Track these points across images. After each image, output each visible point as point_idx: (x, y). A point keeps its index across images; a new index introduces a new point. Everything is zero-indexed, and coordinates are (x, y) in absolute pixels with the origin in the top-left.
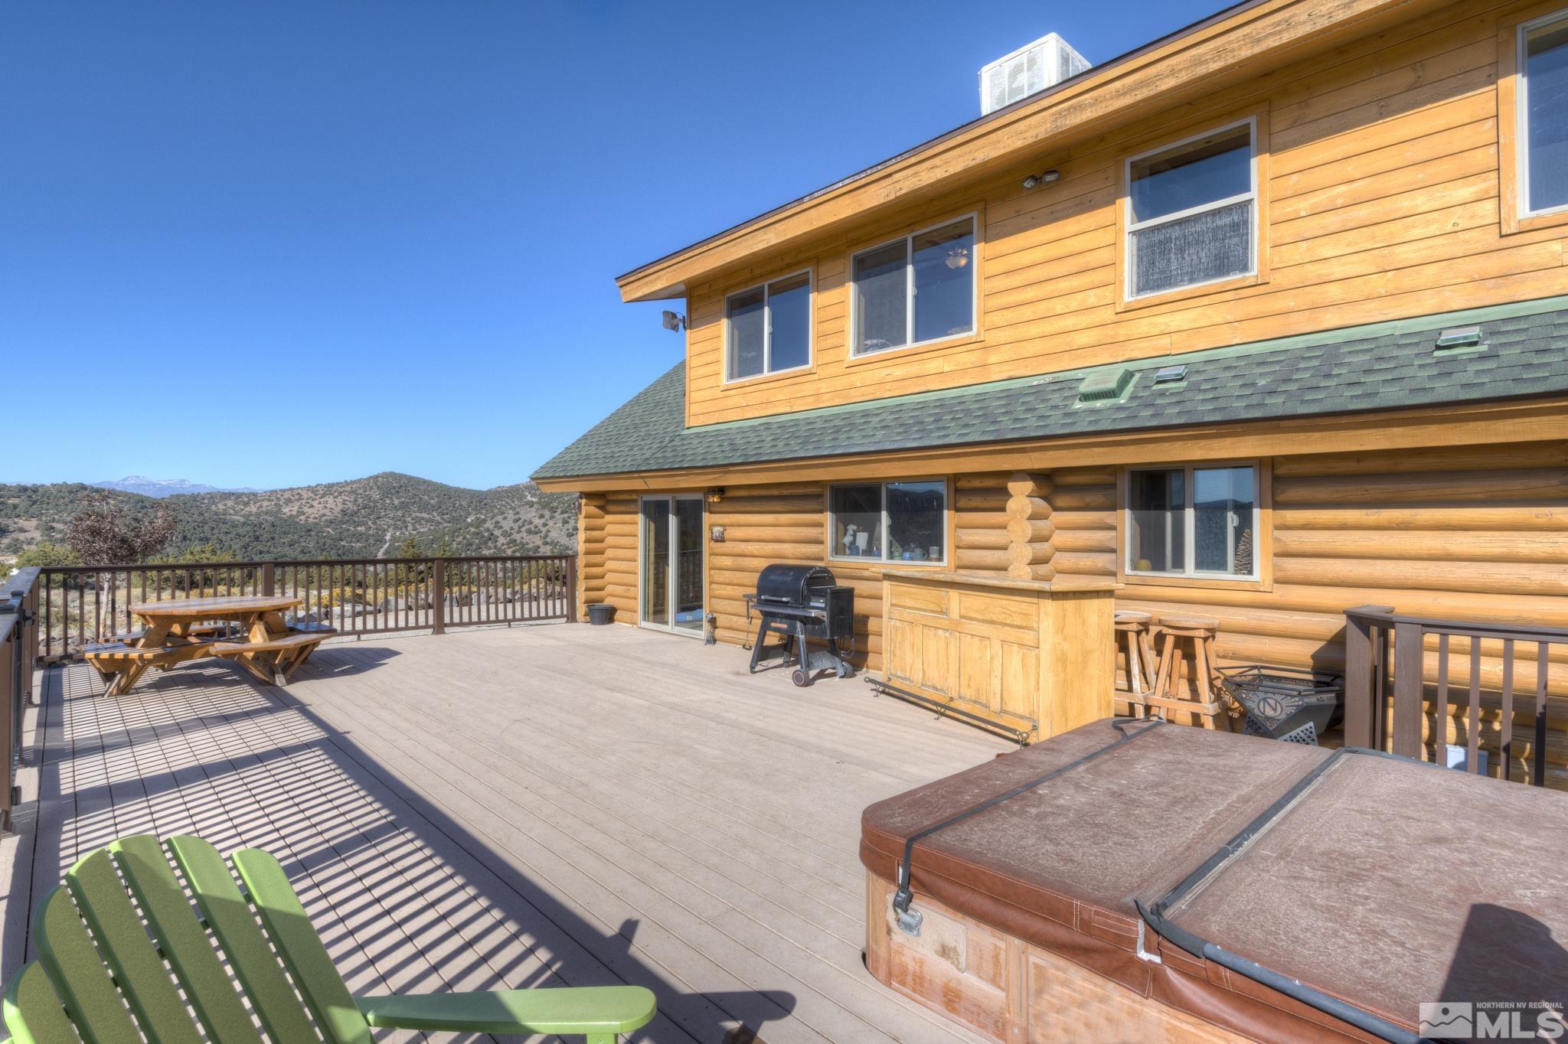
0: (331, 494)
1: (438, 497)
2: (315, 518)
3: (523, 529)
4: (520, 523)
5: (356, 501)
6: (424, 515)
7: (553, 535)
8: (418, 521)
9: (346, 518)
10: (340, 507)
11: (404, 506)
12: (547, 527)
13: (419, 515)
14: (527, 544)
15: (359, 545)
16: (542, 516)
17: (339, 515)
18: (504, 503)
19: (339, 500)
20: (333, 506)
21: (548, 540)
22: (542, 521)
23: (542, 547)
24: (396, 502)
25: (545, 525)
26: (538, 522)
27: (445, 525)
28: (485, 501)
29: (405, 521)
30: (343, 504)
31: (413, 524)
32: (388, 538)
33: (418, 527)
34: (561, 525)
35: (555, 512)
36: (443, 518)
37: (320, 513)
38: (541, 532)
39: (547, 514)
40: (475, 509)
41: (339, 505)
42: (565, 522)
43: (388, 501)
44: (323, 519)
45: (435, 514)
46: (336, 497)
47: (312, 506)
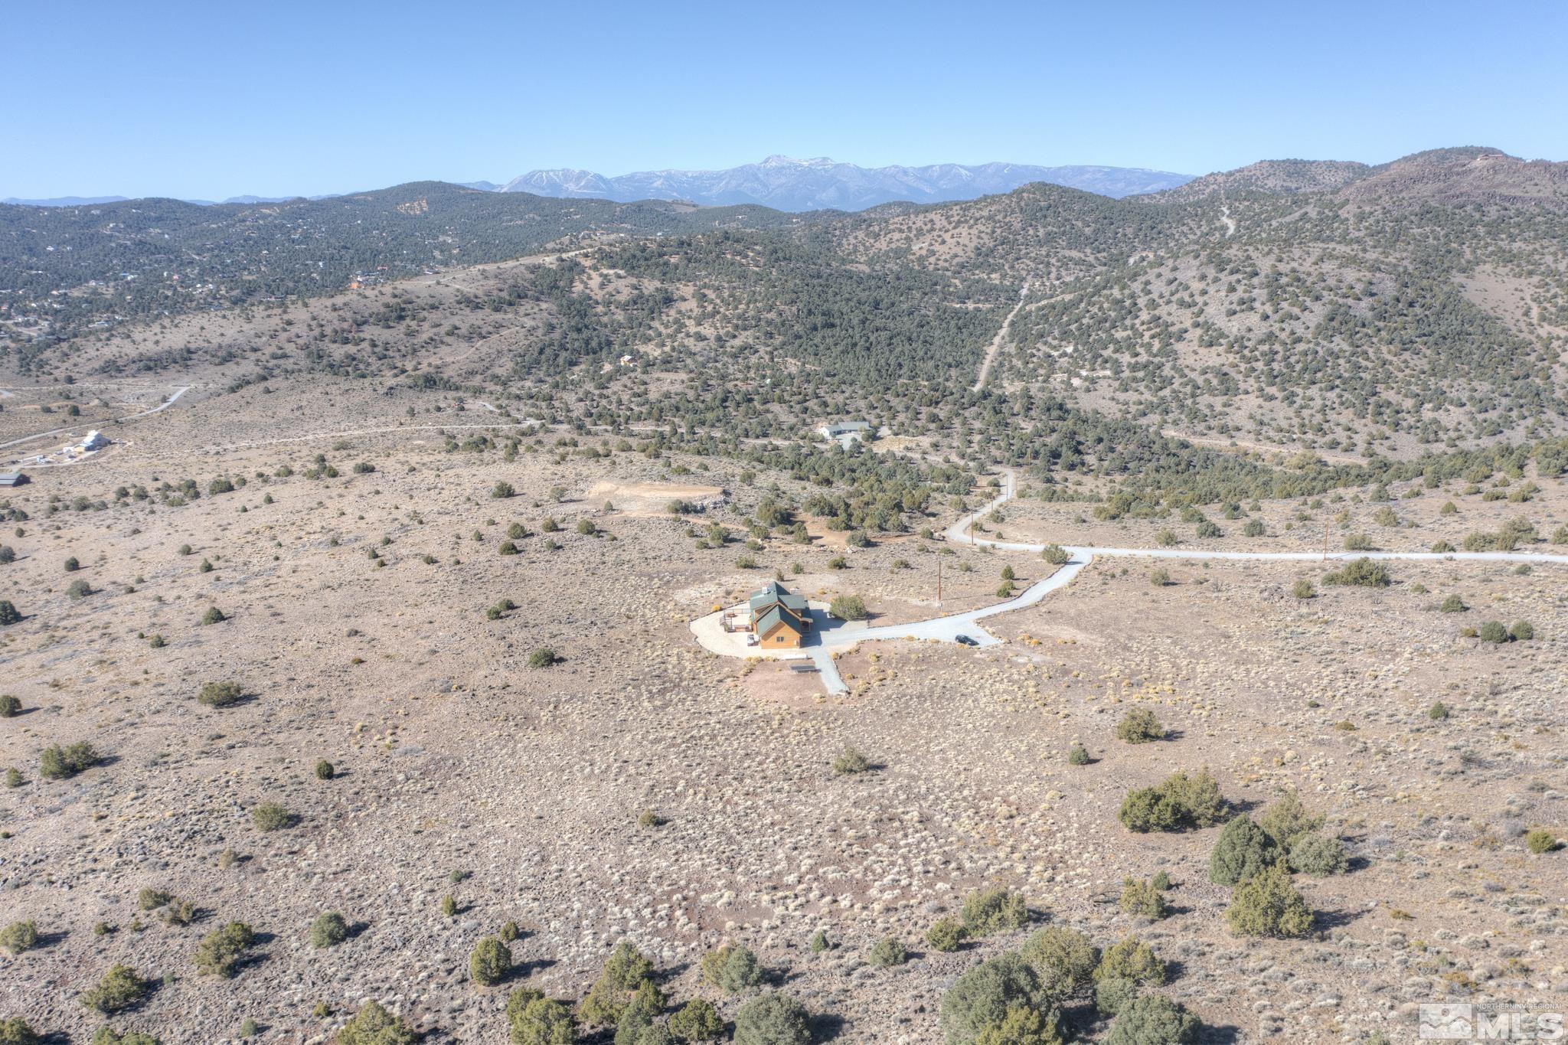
0: (966, 222)
1: (1096, 221)
2: (946, 261)
3: (1174, 298)
4: (1173, 287)
5: (994, 232)
6: (1075, 254)
7: (1210, 310)
8: (1065, 263)
9: (981, 259)
10: (975, 242)
11: (1050, 238)
12: (1206, 297)
13: (1067, 253)
14: (1173, 324)
15: (988, 306)
16: (1203, 277)
17: (972, 255)
18: (1185, 229)
19: (974, 231)
20: (967, 242)
21: (1201, 319)
22: (1202, 285)
23: (1191, 330)
24: (1041, 232)
25: (1204, 293)
26: (1196, 286)
27: (1100, 269)
28: (1160, 227)
29: (1048, 263)
30: (979, 237)
31: (1058, 268)
32: (1024, 292)
33: (1064, 273)
34: (1223, 294)
35: (1223, 270)
36: (1097, 259)
37: (952, 252)
38: (1196, 304)
39: (1211, 272)
40: (1144, 242)
41: (974, 239)
42: (1232, 289)
43: (1031, 232)
44: (954, 262)
45: (1088, 251)
46: (970, 227)
47: (944, 242)
